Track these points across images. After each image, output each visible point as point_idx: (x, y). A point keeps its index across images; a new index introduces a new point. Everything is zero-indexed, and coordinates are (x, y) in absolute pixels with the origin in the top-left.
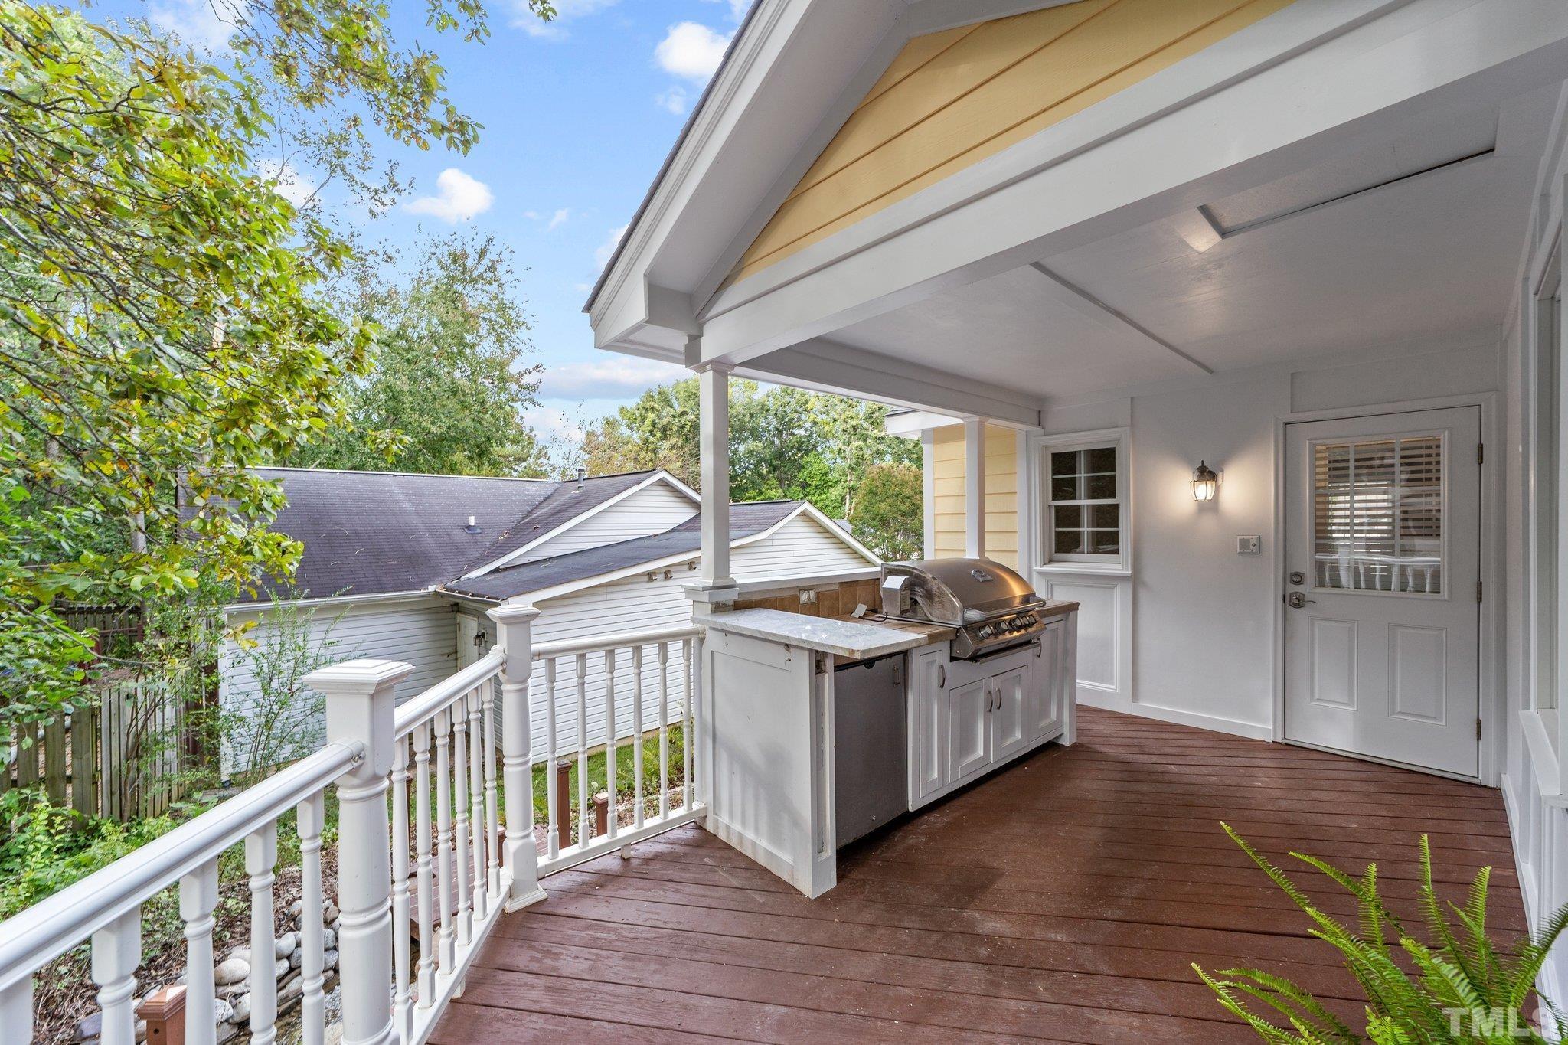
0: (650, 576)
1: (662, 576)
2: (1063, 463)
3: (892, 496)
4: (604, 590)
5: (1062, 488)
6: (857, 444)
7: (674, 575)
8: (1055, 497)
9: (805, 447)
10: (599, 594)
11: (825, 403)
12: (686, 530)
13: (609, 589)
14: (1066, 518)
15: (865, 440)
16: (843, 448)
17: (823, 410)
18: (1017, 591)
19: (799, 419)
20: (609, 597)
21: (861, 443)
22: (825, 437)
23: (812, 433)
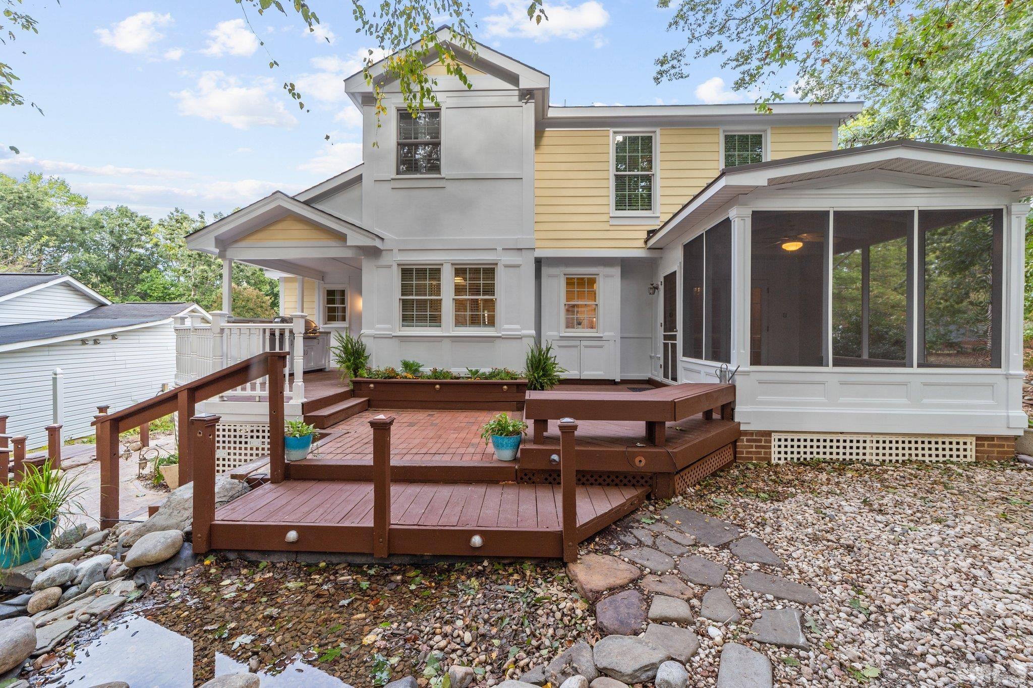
0: (84, 342)
1: (92, 342)
2: (330, 293)
3: (240, 307)
4: (47, 348)
5: (330, 301)
6: (201, 267)
7: (102, 342)
8: (328, 304)
9: (145, 265)
10: (43, 351)
11: (170, 231)
12: (90, 317)
13: (51, 348)
14: (331, 310)
15: (209, 266)
16: (189, 269)
17: (168, 237)
18: (314, 325)
19: (139, 240)
20: (51, 353)
21: (206, 267)
22: (168, 259)
23: (152, 254)
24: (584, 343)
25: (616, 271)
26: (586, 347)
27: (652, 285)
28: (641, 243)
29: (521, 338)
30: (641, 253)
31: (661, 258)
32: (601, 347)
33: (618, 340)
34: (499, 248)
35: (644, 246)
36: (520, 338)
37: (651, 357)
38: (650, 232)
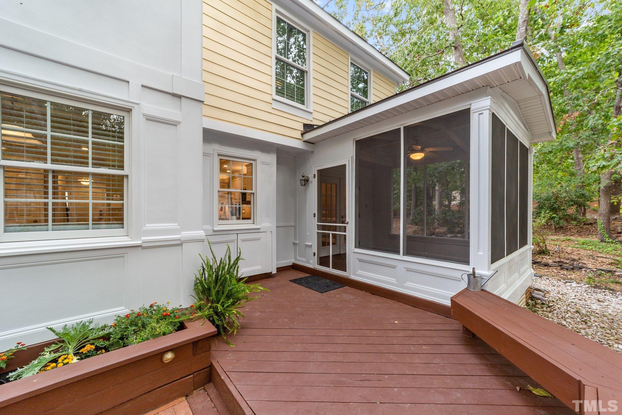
24: (241, 237)
25: (272, 159)
26: (243, 241)
27: (303, 176)
28: (298, 135)
29: (181, 245)
30: (298, 144)
31: (313, 152)
32: (258, 239)
33: (274, 230)
34: (135, 84)
35: (301, 138)
36: (179, 244)
37: (295, 244)
38: (305, 125)
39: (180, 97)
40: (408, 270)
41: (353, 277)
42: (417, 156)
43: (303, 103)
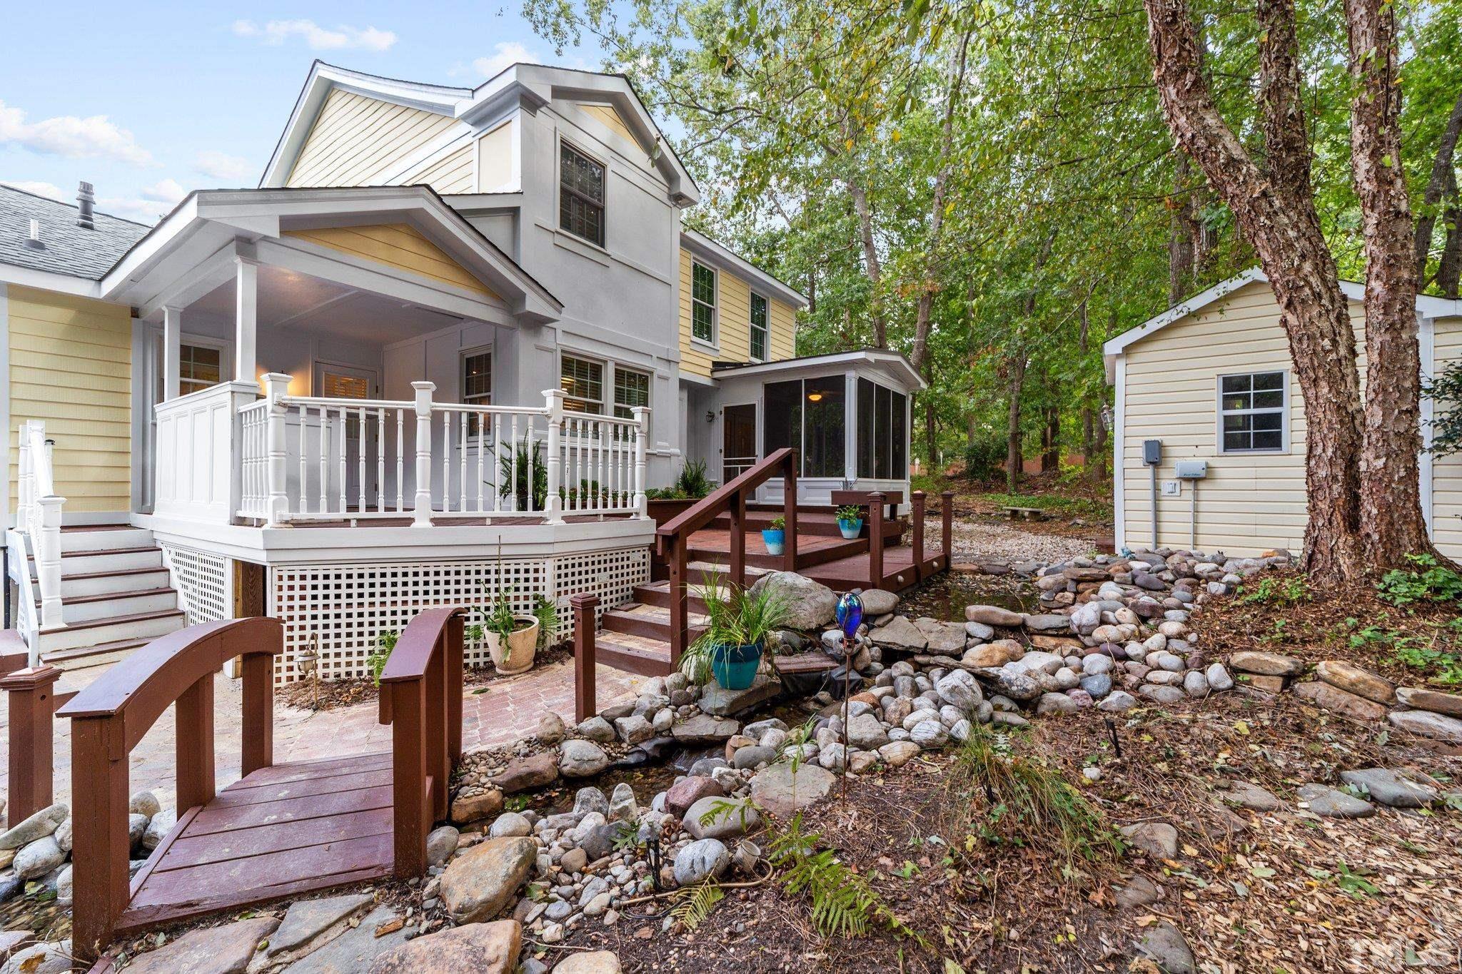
27: (710, 413)
28: (708, 372)
30: (707, 381)
34: (655, 356)
35: (711, 375)
38: (715, 363)
39: (669, 361)
40: (808, 488)
41: (762, 503)
42: (815, 398)
43: (710, 340)
